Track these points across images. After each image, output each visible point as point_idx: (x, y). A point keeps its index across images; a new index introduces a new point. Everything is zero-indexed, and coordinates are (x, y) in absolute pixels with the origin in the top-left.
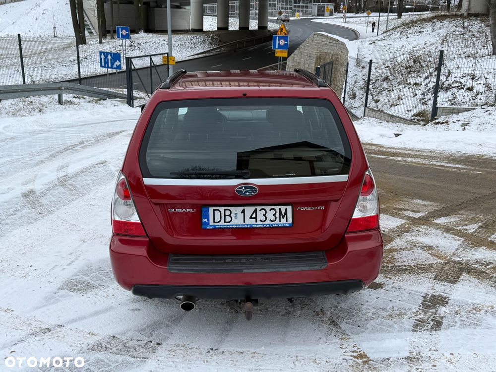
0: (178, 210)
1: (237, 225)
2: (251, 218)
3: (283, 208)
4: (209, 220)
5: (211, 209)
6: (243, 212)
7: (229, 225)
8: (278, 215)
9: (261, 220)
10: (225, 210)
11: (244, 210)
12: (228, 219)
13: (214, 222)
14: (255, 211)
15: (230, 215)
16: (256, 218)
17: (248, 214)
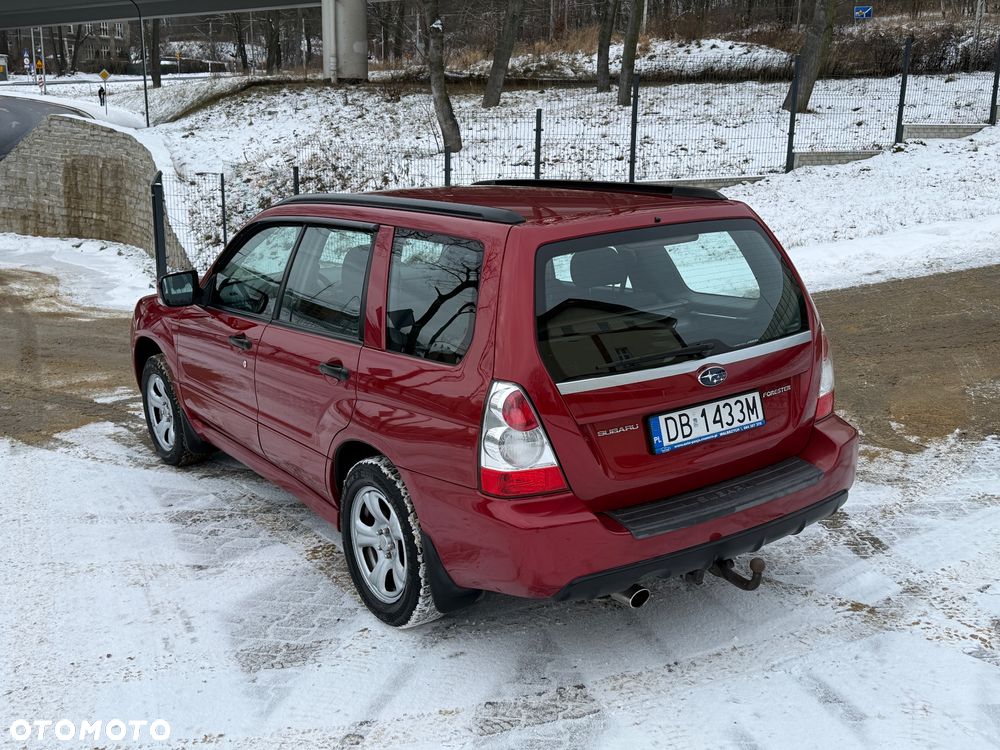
0: (612, 432)
1: (700, 438)
2: (715, 422)
3: (750, 397)
4: (661, 439)
5: (662, 419)
6: (704, 414)
7: (691, 440)
8: (745, 410)
9: (727, 424)
10: (680, 416)
11: (704, 410)
12: (687, 430)
13: (670, 440)
14: (718, 410)
15: (687, 424)
16: (721, 421)
17: (710, 417)
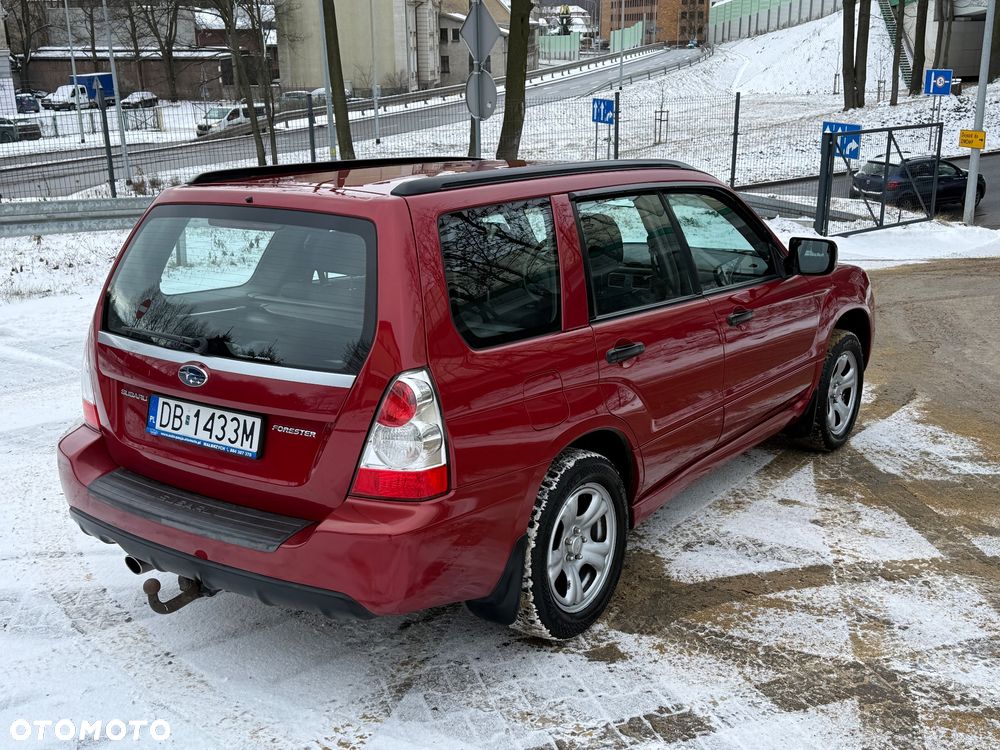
0: (130, 394)
1: (184, 437)
2: (205, 429)
3: (250, 420)
4: (155, 420)
5: (161, 400)
6: (197, 415)
7: (176, 435)
8: (240, 432)
9: (216, 436)
10: (176, 406)
11: (199, 411)
12: (177, 423)
13: (161, 425)
16: (211, 430)
17: (203, 421)
